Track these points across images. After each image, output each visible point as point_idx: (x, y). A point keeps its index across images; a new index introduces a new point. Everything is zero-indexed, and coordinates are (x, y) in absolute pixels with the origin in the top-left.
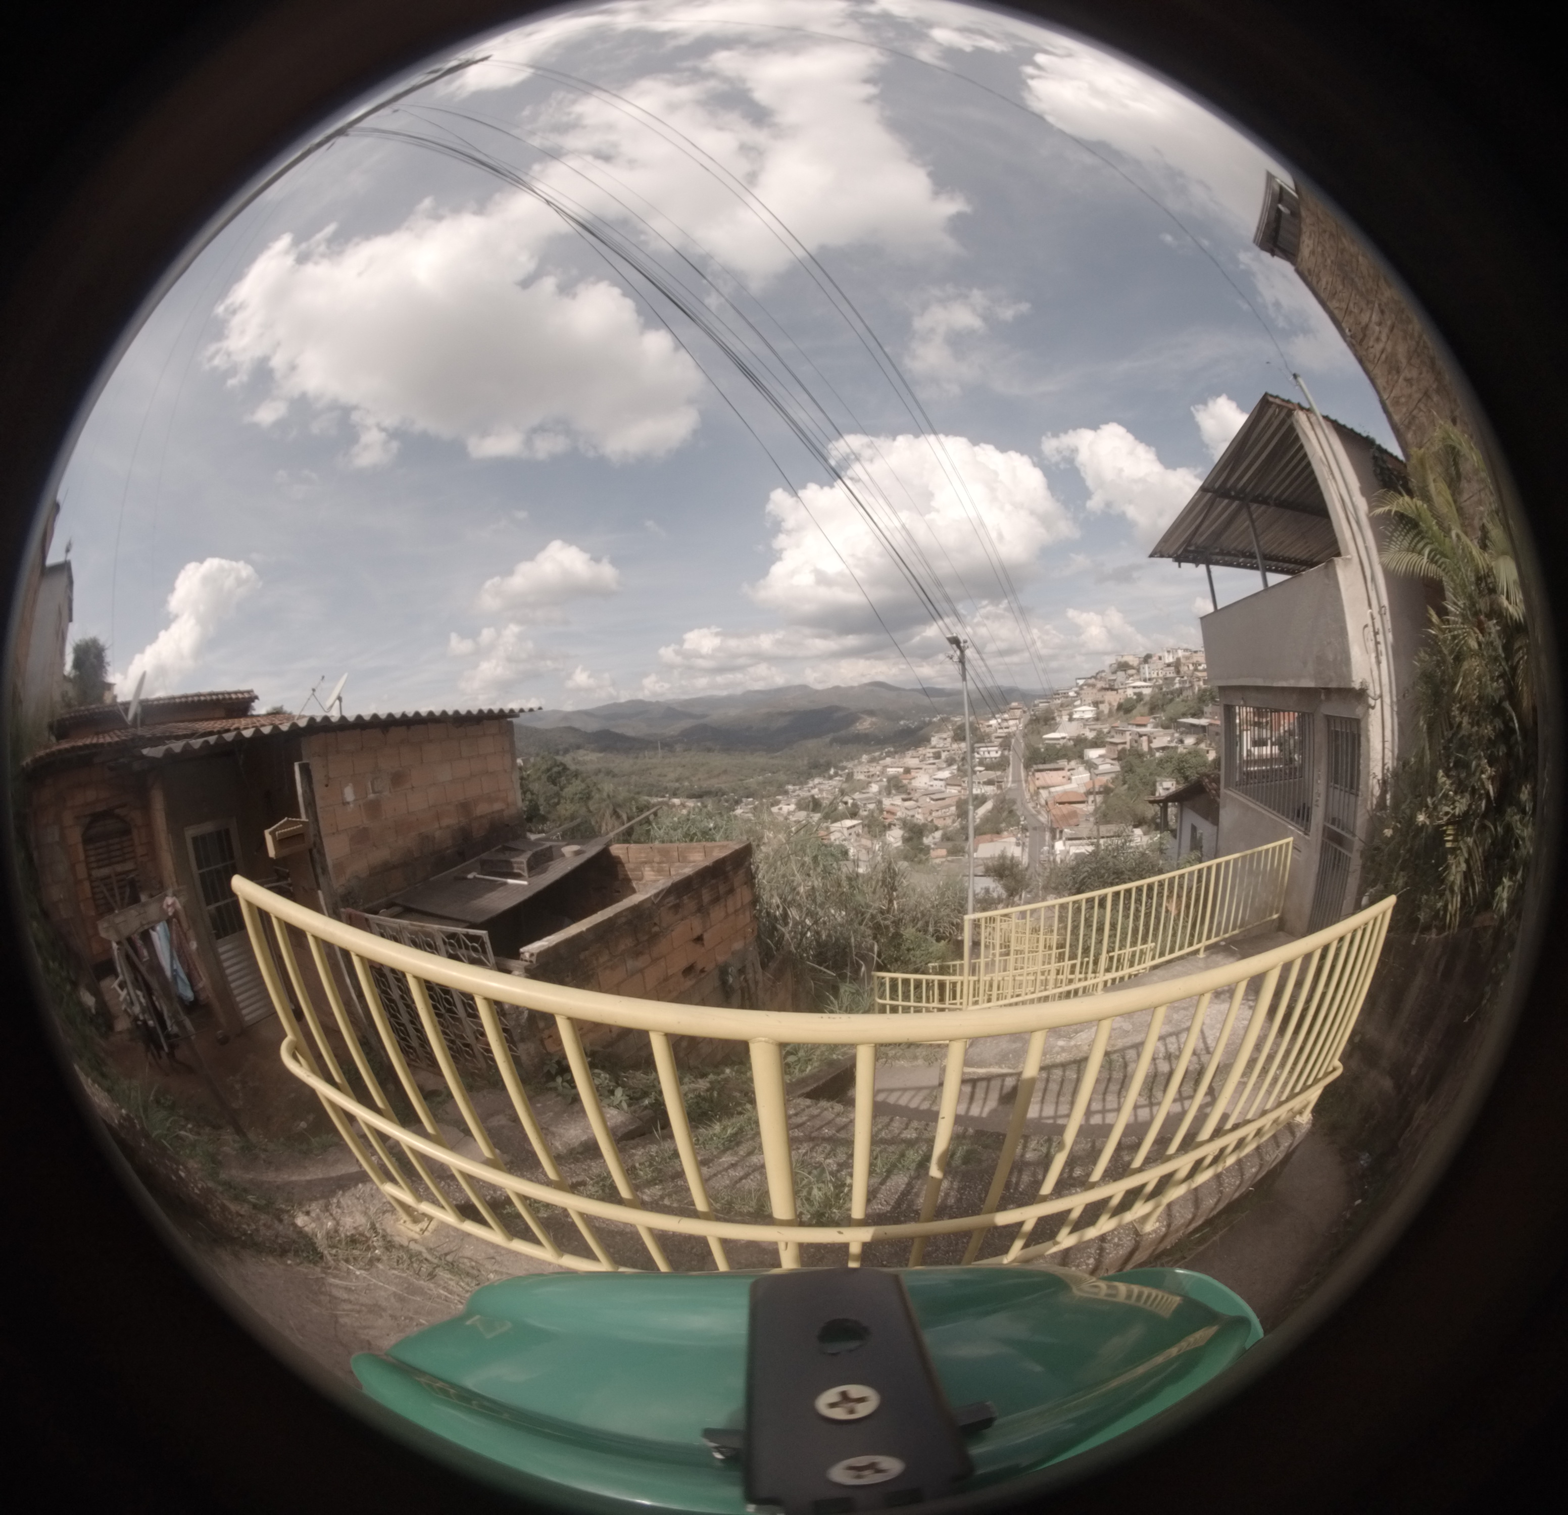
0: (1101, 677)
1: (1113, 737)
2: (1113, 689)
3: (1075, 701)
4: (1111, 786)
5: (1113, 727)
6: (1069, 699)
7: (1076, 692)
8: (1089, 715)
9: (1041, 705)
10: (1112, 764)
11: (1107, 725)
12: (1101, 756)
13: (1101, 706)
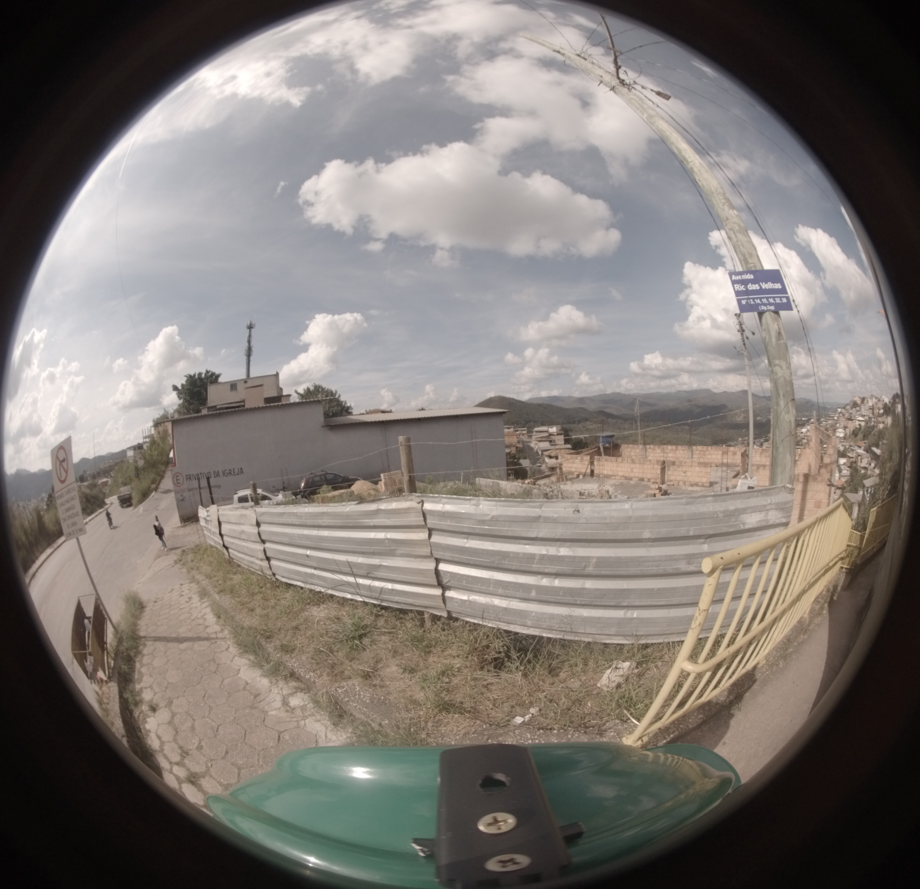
0: (847, 410)
1: (849, 452)
2: (852, 420)
3: (837, 423)
4: (845, 485)
5: (851, 446)
6: (835, 421)
7: (838, 417)
8: (842, 435)
9: (824, 423)
10: (848, 471)
11: (847, 444)
12: (844, 464)
13: (847, 430)
